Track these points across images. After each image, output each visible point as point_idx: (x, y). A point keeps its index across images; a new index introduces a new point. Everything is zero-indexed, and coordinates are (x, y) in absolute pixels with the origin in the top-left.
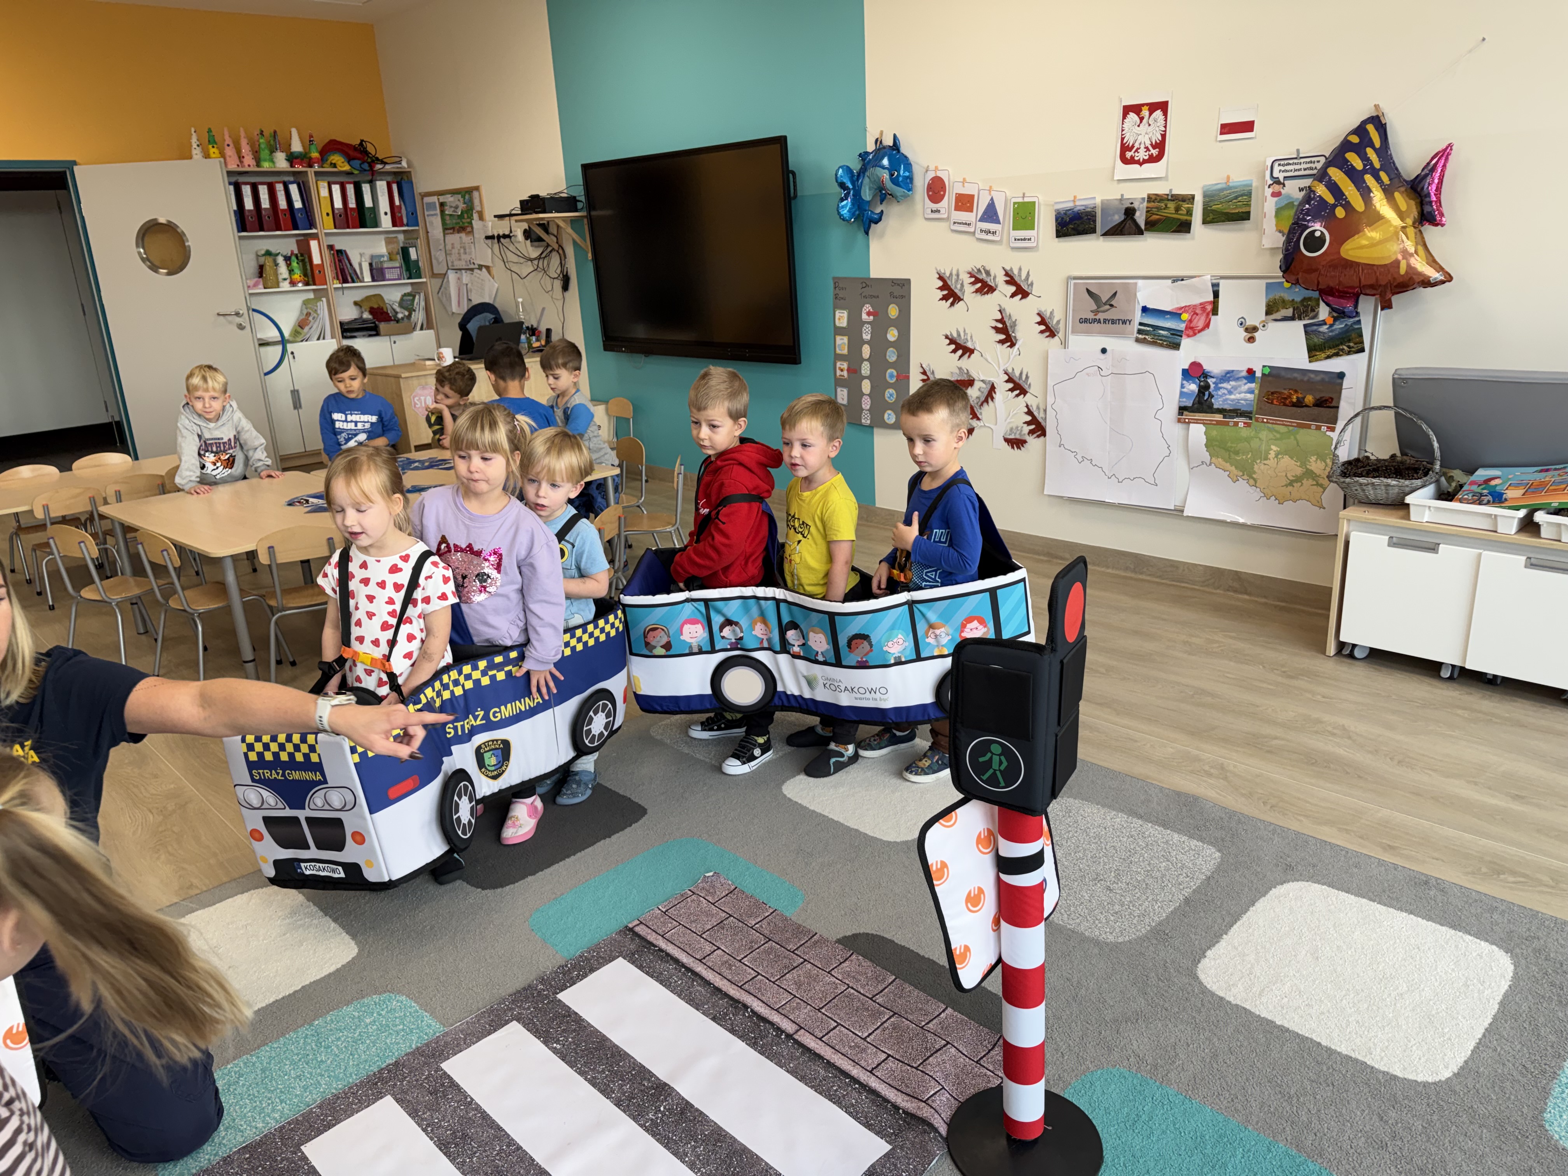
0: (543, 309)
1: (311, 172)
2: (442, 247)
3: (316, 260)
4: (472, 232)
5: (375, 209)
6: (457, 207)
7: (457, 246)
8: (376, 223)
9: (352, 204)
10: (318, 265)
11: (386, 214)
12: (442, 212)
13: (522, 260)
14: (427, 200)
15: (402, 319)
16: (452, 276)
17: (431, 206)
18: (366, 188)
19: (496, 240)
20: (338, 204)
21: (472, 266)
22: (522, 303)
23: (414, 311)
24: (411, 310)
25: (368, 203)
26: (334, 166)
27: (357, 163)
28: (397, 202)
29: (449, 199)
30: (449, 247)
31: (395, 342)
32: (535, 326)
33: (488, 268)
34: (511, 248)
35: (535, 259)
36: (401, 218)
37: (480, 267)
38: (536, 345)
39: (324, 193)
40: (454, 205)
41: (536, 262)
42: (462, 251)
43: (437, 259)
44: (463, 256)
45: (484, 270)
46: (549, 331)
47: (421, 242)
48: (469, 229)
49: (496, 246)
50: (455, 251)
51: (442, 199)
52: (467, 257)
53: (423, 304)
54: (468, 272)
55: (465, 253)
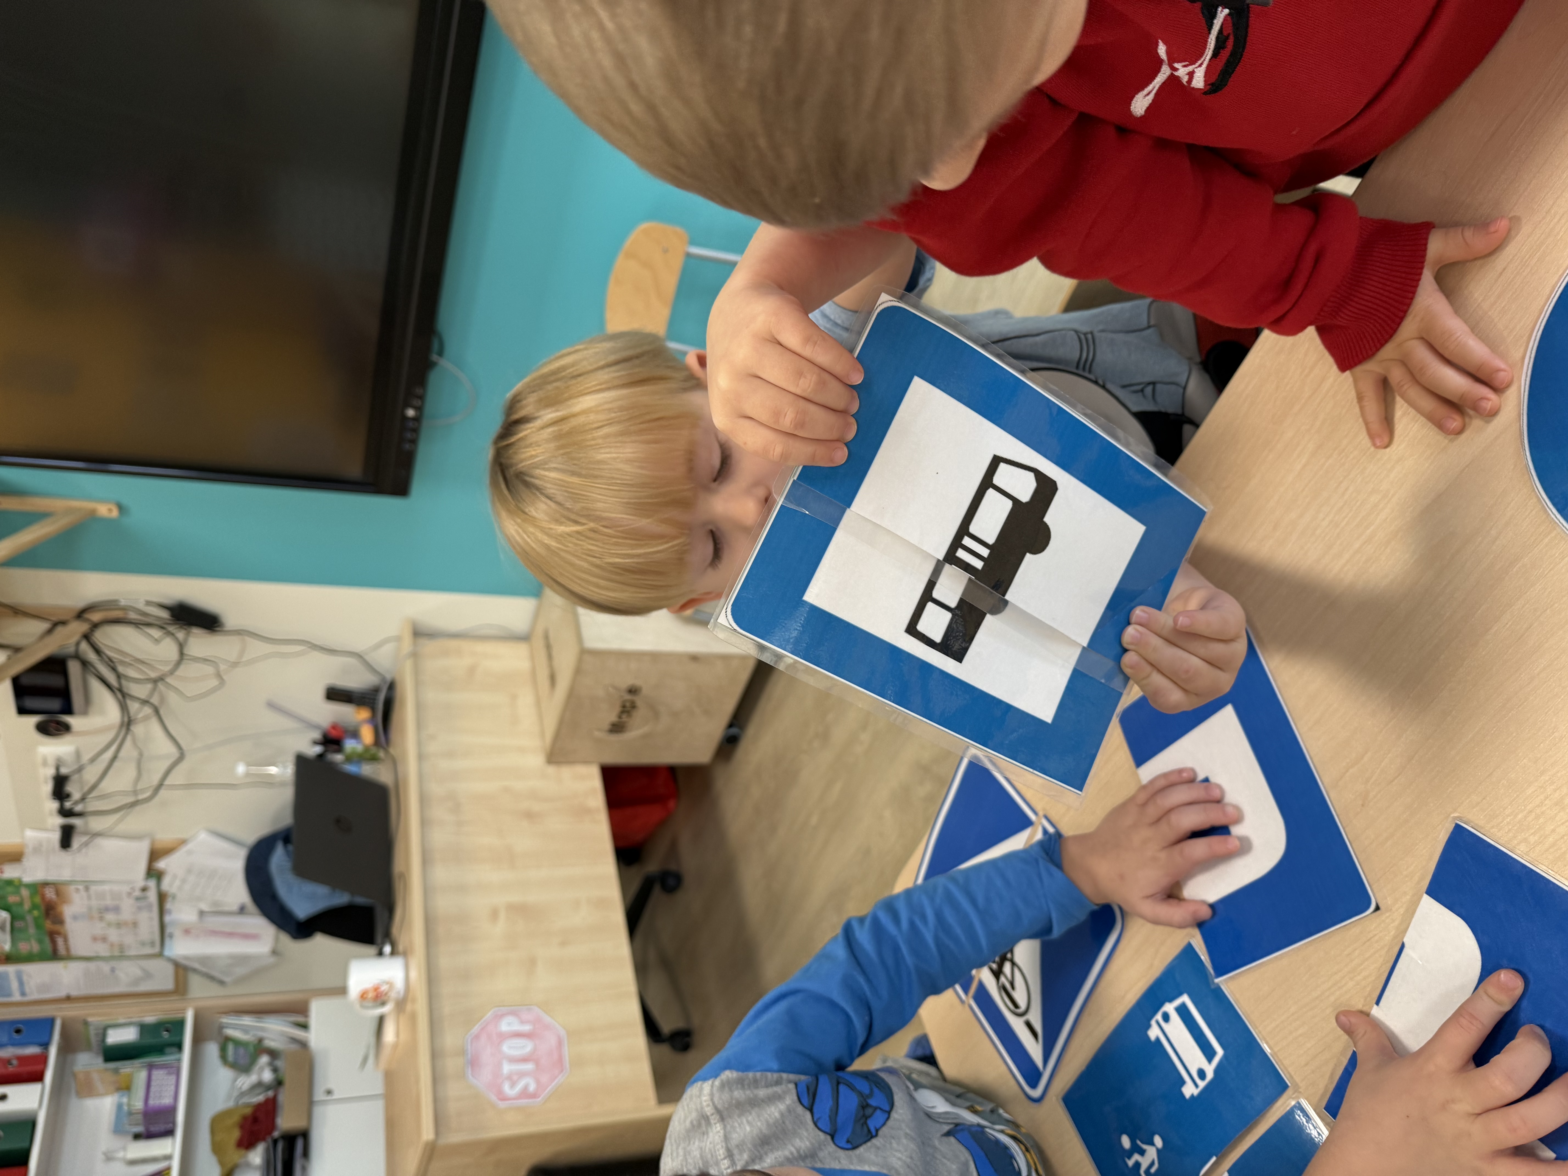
0: (272, 706)
2: (105, 967)
4: (57, 886)
7: (98, 928)
8: (24, 1125)
11: (2, 1098)
12: (9, 959)
15: (275, 1070)
16: (178, 948)
21: (152, 896)
22: (249, 764)
23: (260, 1041)
24: (259, 1048)
30: (102, 950)
31: (329, 1092)
32: (317, 735)
33: (155, 855)
37: (154, 873)
38: (367, 735)
42: (110, 917)
43: (137, 981)
44: (127, 914)
45: (161, 864)
46: (334, 695)
47: (96, 1016)
48: (50, 894)
49: (96, 824)
50: (114, 935)
52: (128, 909)
53: (247, 1021)
54: (168, 906)
55: (116, 909)
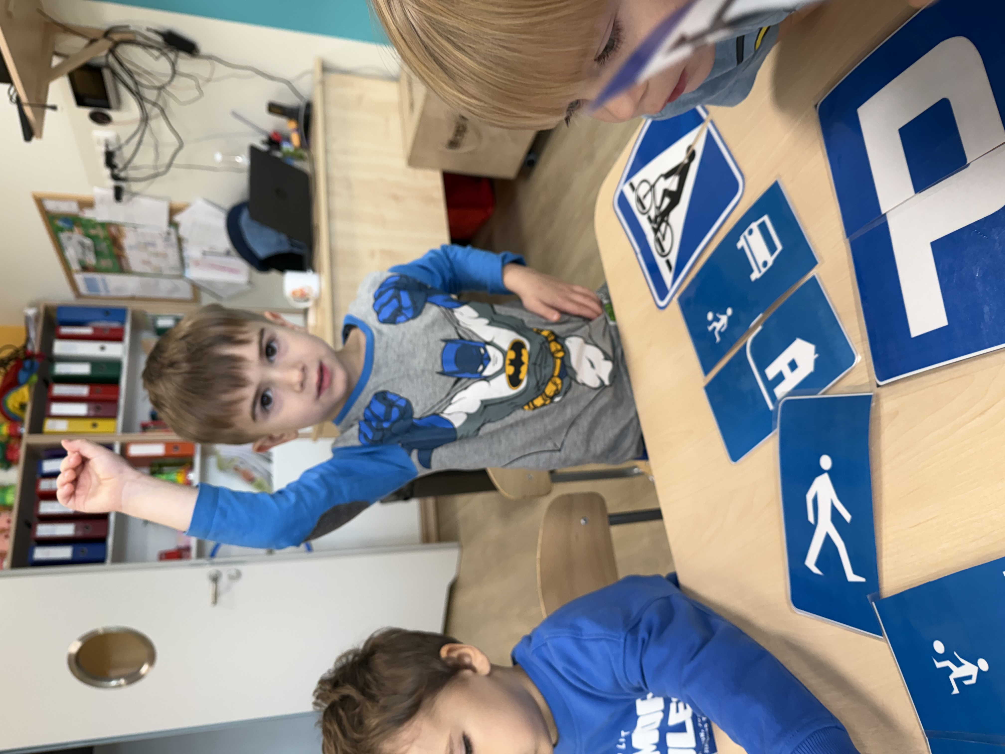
0: (235, 115)
1: (29, 439)
2: (151, 281)
3: (158, 450)
4: (116, 226)
5: (95, 362)
6: (82, 245)
7: (144, 256)
8: (116, 364)
9: (83, 391)
10: (167, 449)
11: (103, 348)
12: (95, 270)
13: (147, 138)
14: (83, 289)
16: (193, 273)
17: (91, 284)
18: (61, 369)
19: (123, 184)
20: (81, 409)
21: (173, 238)
22: (223, 154)
25: (84, 369)
26: (23, 406)
27: (22, 376)
28: (87, 331)
29: (72, 253)
30: (148, 269)
32: (264, 138)
33: (173, 211)
34: (127, 151)
35: (142, 107)
36: (112, 330)
37: (173, 224)
38: (295, 139)
39: (61, 426)
40: (80, 249)
41: (148, 106)
42: (151, 249)
43: (171, 291)
44: (160, 248)
45: (178, 218)
46: (274, 108)
47: (150, 309)
48: (113, 230)
49: (135, 187)
50: (155, 261)
51: (75, 266)
52: (160, 246)
54: (185, 245)
55: (153, 244)
